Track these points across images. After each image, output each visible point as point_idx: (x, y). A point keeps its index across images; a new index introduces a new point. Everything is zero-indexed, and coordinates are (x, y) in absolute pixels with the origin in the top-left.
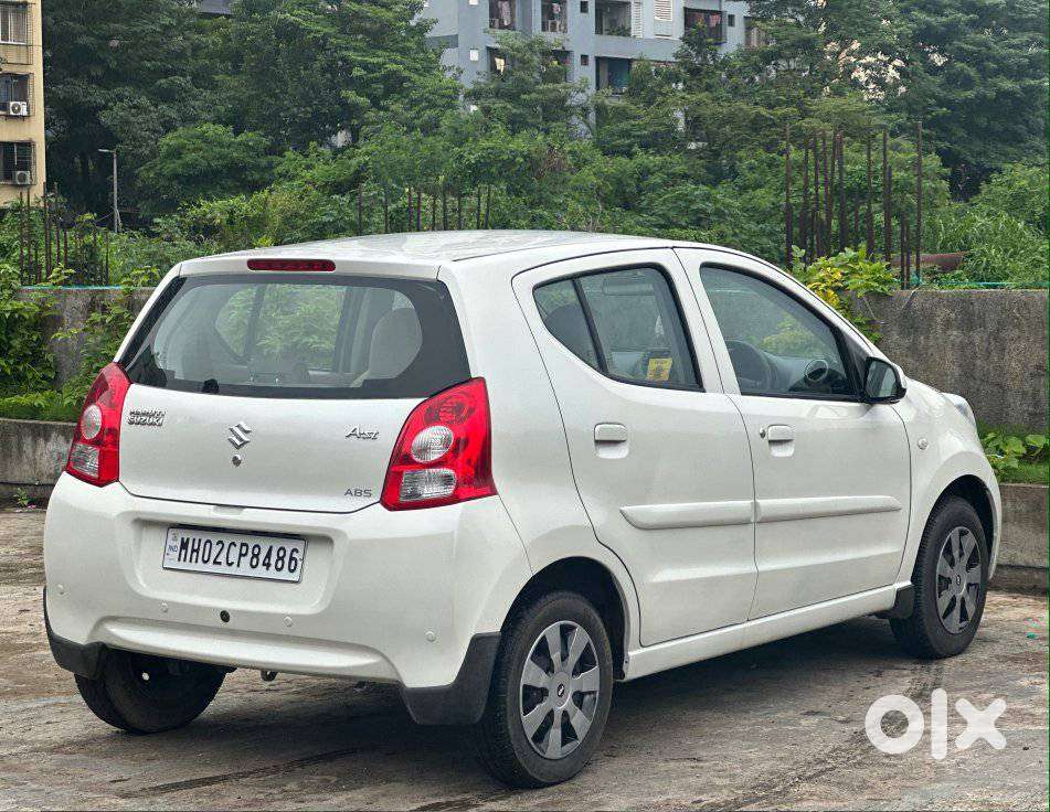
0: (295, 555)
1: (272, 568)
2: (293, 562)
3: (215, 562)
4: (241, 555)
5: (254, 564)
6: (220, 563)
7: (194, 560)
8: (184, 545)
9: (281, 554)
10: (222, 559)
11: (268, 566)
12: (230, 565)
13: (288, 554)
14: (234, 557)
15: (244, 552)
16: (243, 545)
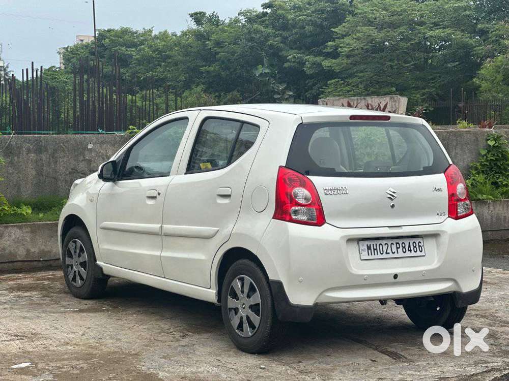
0: (420, 244)
1: (413, 251)
2: (420, 248)
3: (387, 253)
4: (397, 248)
5: (404, 251)
6: (389, 253)
7: (376, 254)
8: (369, 248)
9: (415, 245)
10: (389, 251)
11: (411, 251)
12: (394, 253)
13: (417, 245)
14: (394, 249)
15: (398, 246)
16: (397, 243)
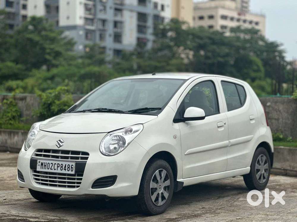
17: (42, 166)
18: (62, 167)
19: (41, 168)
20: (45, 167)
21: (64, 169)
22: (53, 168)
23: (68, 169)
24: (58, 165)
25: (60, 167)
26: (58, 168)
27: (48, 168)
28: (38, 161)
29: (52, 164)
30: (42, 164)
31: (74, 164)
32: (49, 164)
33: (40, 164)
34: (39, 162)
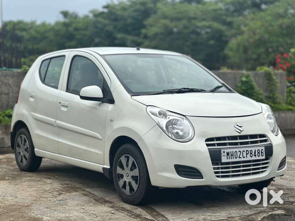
17: (228, 156)
18: (251, 153)
19: (227, 159)
20: (232, 156)
21: (254, 155)
22: (241, 156)
23: (259, 154)
24: (247, 152)
25: (249, 153)
26: (247, 155)
27: (236, 157)
28: (222, 151)
29: (240, 152)
30: (228, 154)
31: (263, 148)
32: (236, 153)
33: (226, 154)
34: (224, 152)
